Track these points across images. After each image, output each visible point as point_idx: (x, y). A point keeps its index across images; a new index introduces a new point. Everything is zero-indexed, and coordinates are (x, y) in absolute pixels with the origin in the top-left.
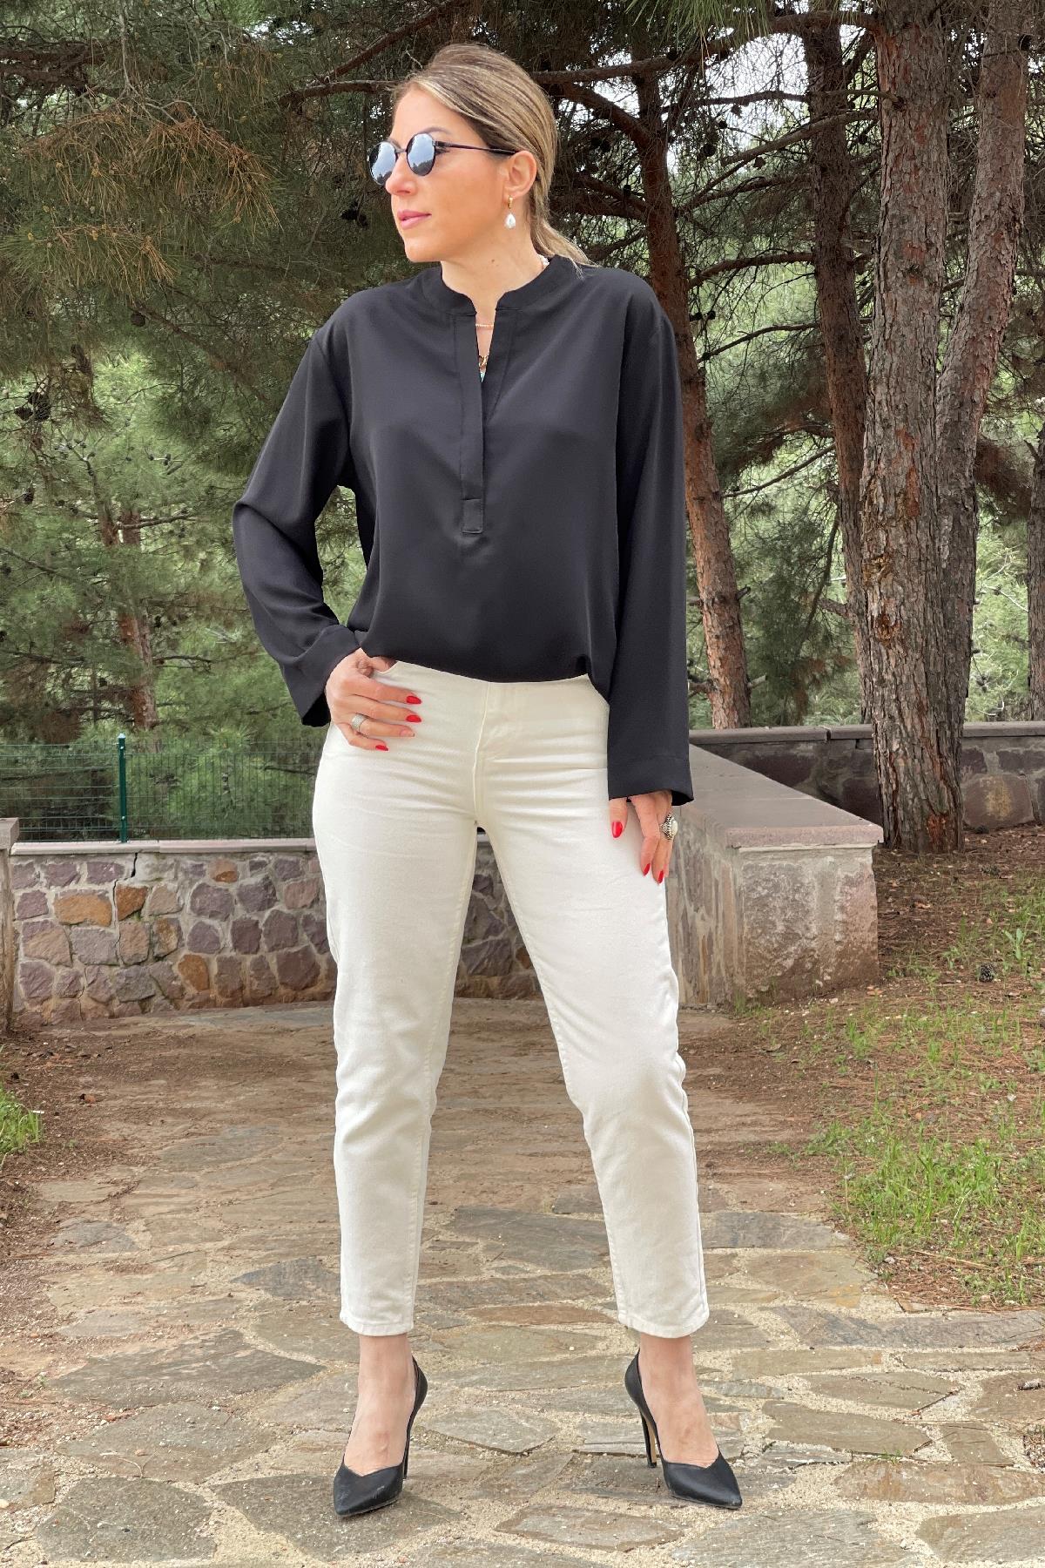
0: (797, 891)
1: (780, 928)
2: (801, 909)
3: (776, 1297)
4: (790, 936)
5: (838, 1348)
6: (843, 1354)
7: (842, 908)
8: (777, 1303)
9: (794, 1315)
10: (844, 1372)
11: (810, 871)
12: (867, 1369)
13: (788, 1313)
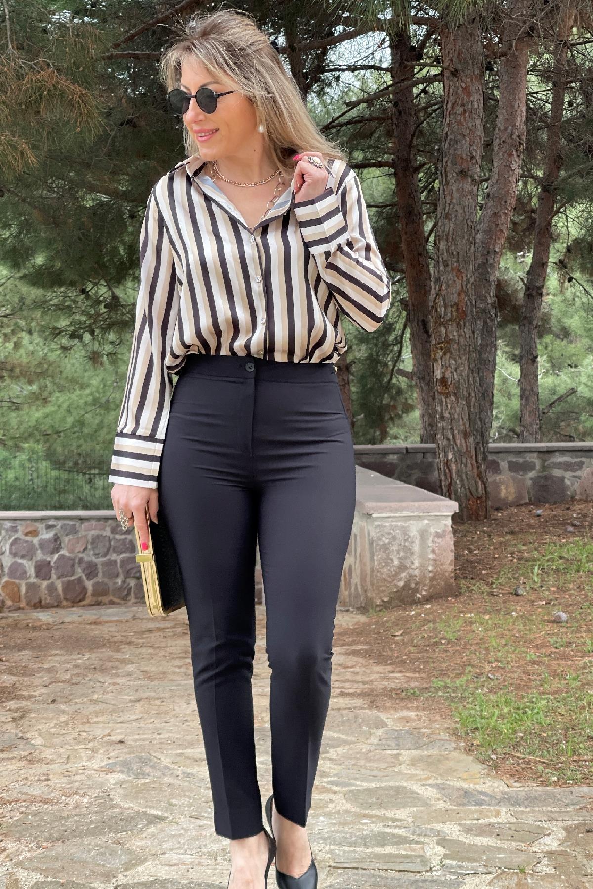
0: (406, 540)
1: (396, 562)
2: (408, 551)
3: (429, 778)
4: (402, 567)
5: (474, 808)
6: (476, 811)
7: (433, 551)
8: (430, 782)
9: (443, 789)
10: (480, 822)
11: (414, 529)
12: (493, 820)
13: (440, 788)
